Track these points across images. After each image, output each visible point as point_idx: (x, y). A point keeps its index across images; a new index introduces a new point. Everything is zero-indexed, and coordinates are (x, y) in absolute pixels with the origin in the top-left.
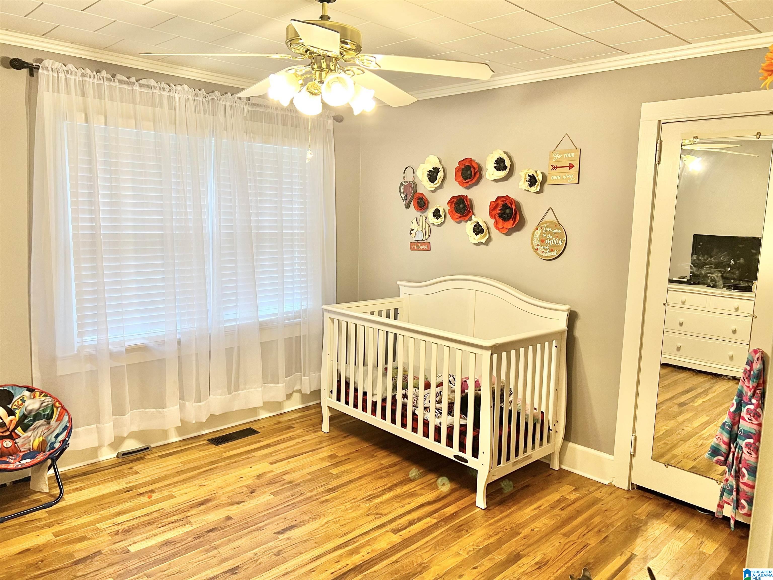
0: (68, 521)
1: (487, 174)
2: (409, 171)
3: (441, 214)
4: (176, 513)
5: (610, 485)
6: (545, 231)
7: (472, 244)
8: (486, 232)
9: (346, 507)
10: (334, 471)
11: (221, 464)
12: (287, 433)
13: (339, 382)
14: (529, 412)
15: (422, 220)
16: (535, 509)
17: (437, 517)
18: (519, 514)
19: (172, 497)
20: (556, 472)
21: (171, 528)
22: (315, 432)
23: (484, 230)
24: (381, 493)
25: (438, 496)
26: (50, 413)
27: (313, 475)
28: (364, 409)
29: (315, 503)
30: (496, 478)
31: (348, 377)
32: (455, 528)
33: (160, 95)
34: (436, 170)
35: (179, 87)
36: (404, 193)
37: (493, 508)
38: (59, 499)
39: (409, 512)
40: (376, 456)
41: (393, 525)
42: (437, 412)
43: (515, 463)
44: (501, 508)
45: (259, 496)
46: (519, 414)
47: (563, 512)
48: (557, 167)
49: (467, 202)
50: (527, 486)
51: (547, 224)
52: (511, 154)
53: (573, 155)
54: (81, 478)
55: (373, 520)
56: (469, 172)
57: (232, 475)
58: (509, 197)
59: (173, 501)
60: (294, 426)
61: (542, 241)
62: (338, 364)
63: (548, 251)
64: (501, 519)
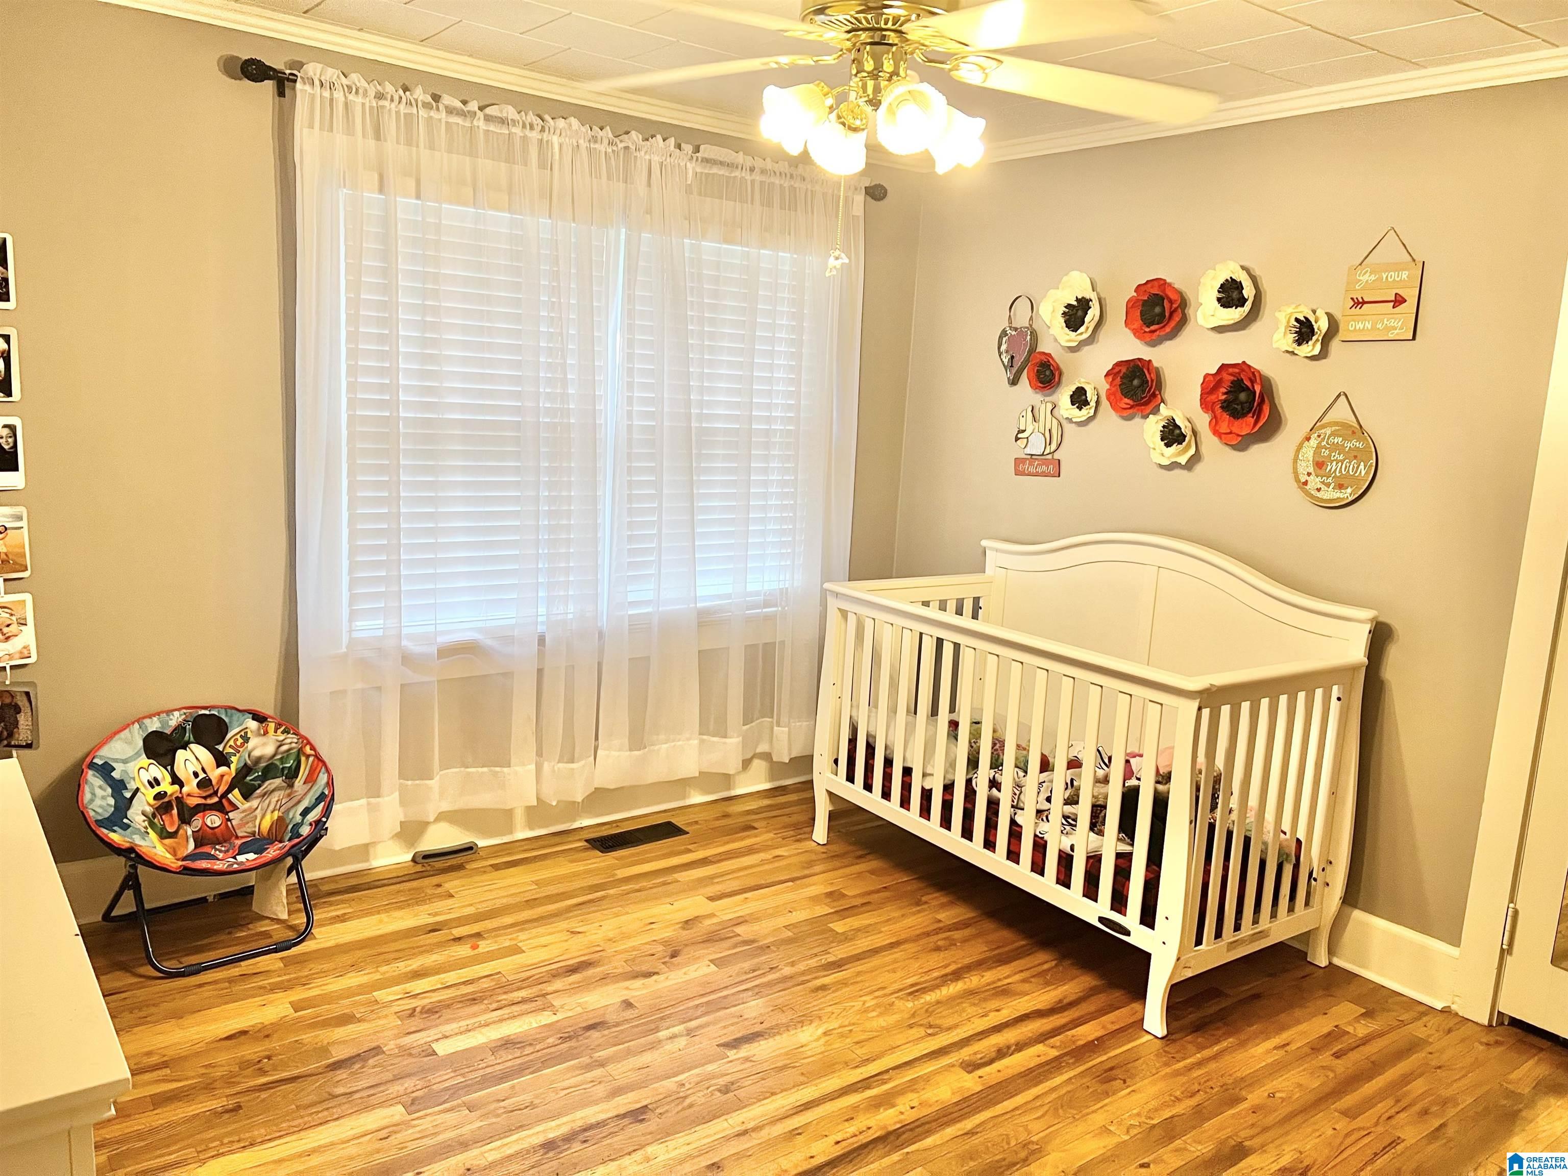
0: (319, 982)
1: (1199, 313)
2: (1023, 305)
3: (1089, 399)
4: (525, 984)
5: (1446, 1011)
6: (1327, 443)
7: (1155, 466)
8: (1190, 441)
9: (864, 1004)
10: (839, 927)
11: (611, 892)
12: (742, 839)
13: (853, 742)
14: (1269, 837)
15: (1044, 410)
16: (1276, 1048)
17: (1058, 1044)
18: (1240, 1056)
19: (517, 950)
20: (1321, 971)
21: (516, 1014)
22: (798, 841)
23: (1185, 436)
24: (938, 981)
25: (1060, 1001)
26: (293, 767)
27: (796, 931)
28: (905, 803)
29: (800, 991)
30: (1189, 974)
31: (873, 733)
32: (1098, 1074)
33: (524, 138)
34: (1083, 304)
35: (561, 123)
36: (1007, 352)
37: (1182, 1038)
38: (304, 934)
39: (998, 1029)
40: (926, 903)
41: (965, 1053)
42: (1065, 822)
43: (1232, 945)
44: (1200, 1040)
45: (687, 964)
46: (1247, 841)
47: (1339, 1061)
48: (1364, 303)
49: (1150, 374)
50: (1257, 997)
51: (1333, 428)
52: (1257, 272)
53: (1404, 276)
54: (347, 896)
55: (922, 1038)
56: (1158, 310)
57: (635, 916)
58: (1249, 366)
59: (518, 959)
60: (755, 825)
61: (1319, 465)
62: (851, 706)
63: (1331, 487)
64: (1200, 1064)
